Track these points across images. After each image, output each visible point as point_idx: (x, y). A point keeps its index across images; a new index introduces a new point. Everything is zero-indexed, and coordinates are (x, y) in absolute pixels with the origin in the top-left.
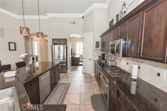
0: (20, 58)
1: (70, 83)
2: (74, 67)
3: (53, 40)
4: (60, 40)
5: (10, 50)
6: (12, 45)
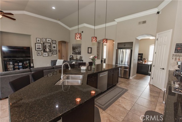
0: (90, 58)
1: (127, 89)
2: (140, 75)
3: (119, 44)
4: (125, 44)
5: (88, 53)
6: (90, 49)
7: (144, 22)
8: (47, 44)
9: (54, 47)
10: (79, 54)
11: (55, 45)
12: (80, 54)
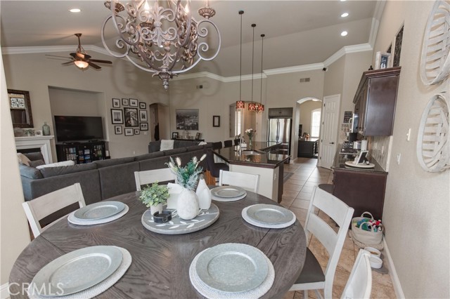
3: (270, 110)
4: (281, 110)
5: (214, 126)
6: (216, 119)
7: (308, 80)
8: (130, 110)
9: (144, 117)
10: (193, 129)
11: (144, 112)
12: (197, 129)
